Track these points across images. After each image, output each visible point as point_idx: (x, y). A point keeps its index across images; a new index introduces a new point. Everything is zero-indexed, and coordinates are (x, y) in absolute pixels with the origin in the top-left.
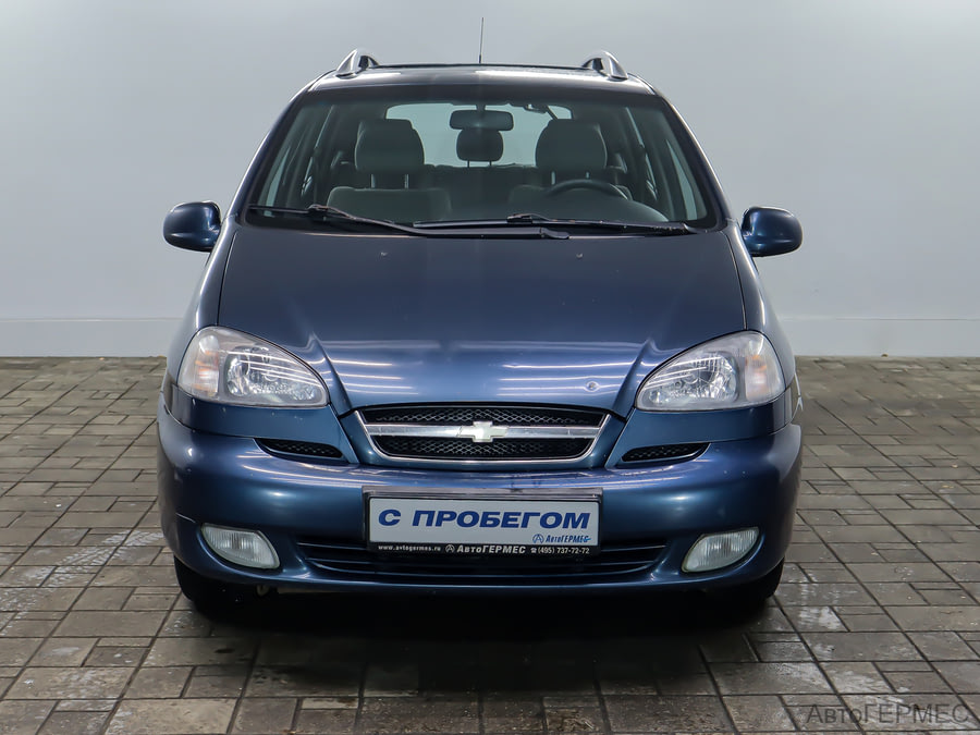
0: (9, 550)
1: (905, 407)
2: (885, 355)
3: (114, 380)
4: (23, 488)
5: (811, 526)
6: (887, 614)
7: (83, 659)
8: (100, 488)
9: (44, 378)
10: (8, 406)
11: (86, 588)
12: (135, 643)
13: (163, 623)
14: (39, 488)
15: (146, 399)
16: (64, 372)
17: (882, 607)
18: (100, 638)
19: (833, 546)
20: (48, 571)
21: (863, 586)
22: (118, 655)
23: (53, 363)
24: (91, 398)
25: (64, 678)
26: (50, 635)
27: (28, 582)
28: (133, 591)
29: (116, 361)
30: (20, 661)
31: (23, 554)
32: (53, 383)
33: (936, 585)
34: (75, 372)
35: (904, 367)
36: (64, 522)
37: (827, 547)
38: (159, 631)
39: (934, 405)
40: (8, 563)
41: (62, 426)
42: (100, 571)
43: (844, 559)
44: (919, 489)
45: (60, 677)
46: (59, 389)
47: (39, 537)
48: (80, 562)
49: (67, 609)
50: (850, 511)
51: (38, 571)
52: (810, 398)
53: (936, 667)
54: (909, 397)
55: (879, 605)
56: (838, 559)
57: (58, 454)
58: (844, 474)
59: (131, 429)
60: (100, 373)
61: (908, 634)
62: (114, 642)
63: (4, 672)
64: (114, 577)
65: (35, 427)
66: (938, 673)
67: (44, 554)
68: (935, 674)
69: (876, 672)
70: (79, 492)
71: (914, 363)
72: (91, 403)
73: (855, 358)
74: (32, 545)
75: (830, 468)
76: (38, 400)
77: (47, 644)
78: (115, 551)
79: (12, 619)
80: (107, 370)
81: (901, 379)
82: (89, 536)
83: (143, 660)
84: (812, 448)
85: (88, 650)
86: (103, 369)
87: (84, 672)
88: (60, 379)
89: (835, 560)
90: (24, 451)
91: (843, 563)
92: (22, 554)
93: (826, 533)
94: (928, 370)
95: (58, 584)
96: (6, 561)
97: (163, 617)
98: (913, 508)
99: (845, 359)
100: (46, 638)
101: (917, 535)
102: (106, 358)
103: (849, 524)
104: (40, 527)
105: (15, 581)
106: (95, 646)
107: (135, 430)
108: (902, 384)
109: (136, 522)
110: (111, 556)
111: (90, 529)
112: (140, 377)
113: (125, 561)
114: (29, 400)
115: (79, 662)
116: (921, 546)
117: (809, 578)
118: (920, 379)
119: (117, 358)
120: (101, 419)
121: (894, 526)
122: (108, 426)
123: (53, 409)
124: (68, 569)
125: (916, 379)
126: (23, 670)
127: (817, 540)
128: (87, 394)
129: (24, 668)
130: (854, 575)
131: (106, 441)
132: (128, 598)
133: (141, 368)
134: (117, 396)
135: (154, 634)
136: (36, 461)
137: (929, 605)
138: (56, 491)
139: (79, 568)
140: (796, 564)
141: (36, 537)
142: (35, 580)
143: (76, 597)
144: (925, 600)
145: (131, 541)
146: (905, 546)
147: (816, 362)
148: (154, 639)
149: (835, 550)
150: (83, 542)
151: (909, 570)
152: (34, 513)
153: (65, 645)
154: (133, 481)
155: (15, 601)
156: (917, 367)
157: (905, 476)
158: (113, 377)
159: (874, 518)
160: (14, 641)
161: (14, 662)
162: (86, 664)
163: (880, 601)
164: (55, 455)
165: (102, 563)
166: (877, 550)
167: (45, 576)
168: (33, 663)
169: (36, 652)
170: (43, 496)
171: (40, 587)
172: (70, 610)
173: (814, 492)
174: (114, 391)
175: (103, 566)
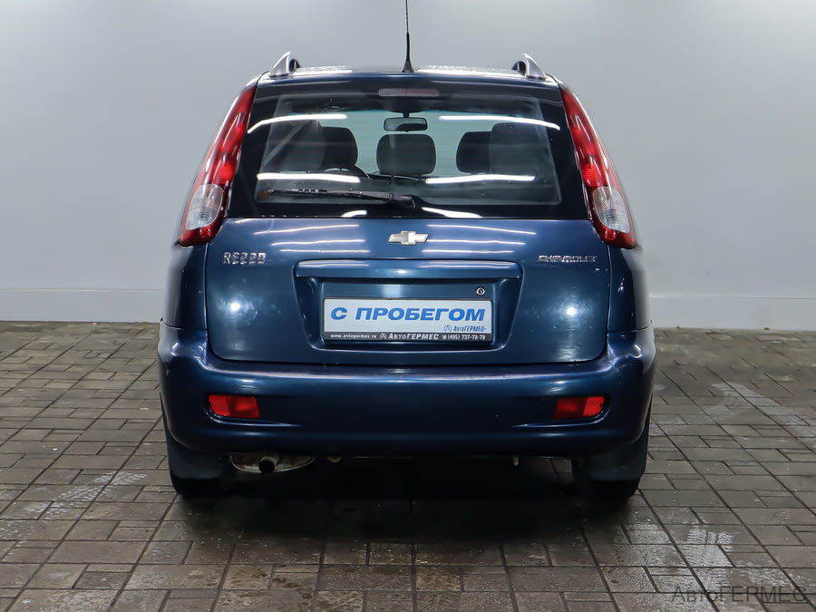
0: (12, 487)
1: (784, 373)
2: (767, 329)
3: (105, 342)
4: (26, 434)
5: (702, 475)
6: (767, 552)
7: (73, 582)
8: (90, 435)
9: (44, 340)
10: (13, 363)
11: (78, 520)
12: (118, 569)
13: (143, 553)
14: (39, 434)
15: (132, 359)
16: (62, 334)
17: (763, 546)
18: (89, 564)
19: (722, 494)
20: (45, 506)
21: (747, 528)
22: (104, 579)
23: (53, 326)
24: (84, 357)
25: (57, 599)
26: (46, 562)
27: (27, 515)
28: (118, 524)
29: (108, 326)
30: (20, 584)
31: (24, 491)
32: (52, 344)
33: (810, 528)
34: (72, 335)
35: (783, 339)
36: (59, 464)
37: (716, 493)
38: (139, 559)
39: (809, 372)
40: (11, 498)
41: (59, 381)
42: (89, 507)
43: (731, 504)
44: (796, 444)
45: (53, 598)
46: (57, 349)
47: (37, 477)
48: (72, 499)
49: (60, 538)
50: (736, 463)
51: (36, 506)
52: (701, 364)
53: (810, 599)
54: (787, 365)
55: (760, 544)
56: (725, 503)
57: (55, 405)
58: (730, 430)
59: (119, 384)
60: (92, 335)
61: (786, 570)
62: (101, 568)
63: (6, 593)
64: (101, 512)
65: (36, 382)
66: (812, 605)
67: (40, 491)
68: (808, 605)
69: (757, 603)
70: (72, 438)
71: (793, 336)
72: (85, 361)
73: (742, 331)
74: (32, 484)
75: (719, 425)
76: (40, 358)
77: (43, 569)
78: (103, 489)
79: (14, 547)
80: (99, 333)
81: (779, 349)
82: (81, 476)
83: (125, 584)
84: (704, 408)
85: (77, 575)
86: (96, 332)
87: (74, 594)
88: (59, 340)
89: (722, 505)
90: (26, 403)
91: (730, 508)
92: (22, 491)
93: (716, 482)
94: (804, 342)
95: (53, 517)
96: (9, 496)
97: (143, 547)
98: (791, 461)
99: (732, 331)
100: (42, 564)
101: (793, 484)
102: (99, 323)
103: (735, 474)
104: (39, 468)
105: (17, 514)
106: (84, 571)
107: (122, 385)
108: (780, 354)
109: (121, 464)
110: (100, 493)
111: (82, 470)
112: (126, 339)
113: (111, 498)
114: (32, 358)
115: (71, 585)
116: (797, 494)
117: (700, 520)
118: (797, 350)
119: (108, 323)
120: (92, 376)
121: (774, 476)
122: (99, 381)
123: (52, 366)
124: (62, 504)
125: (794, 350)
126: (22, 592)
127: (708, 487)
128: (81, 354)
129: (22, 590)
130: (739, 519)
131: (97, 395)
132: (114, 530)
133: (127, 332)
134: (106, 356)
135: (135, 562)
136: (36, 411)
137: (804, 545)
138: (52, 437)
139: (72, 504)
140: (689, 507)
141: (35, 476)
142: (34, 513)
143: (69, 528)
144: (801, 541)
145: (116, 481)
146: (783, 494)
147: (708, 334)
148: (135, 565)
149: (722, 496)
150: (76, 481)
151: (787, 514)
152: (35, 456)
153: (59, 571)
154: (120, 429)
155: (16, 531)
156: (795, 339)
157: (784, 433)
158: (104, 340)
159: (757, 469)
160: (14, 566)
161: (14, 584)
162: (77, 587)
163: (761, 541)
164: (52, 406)
165: (91, 499)
166: (759, 497)
167: (42, 510)
168: (31, 585)
169: (34, 575)
170: (42, 441)
171: (38, 519)
172: (63, 540)
173: (705, 445)
174: (105, 352)
175: (92, 502)
